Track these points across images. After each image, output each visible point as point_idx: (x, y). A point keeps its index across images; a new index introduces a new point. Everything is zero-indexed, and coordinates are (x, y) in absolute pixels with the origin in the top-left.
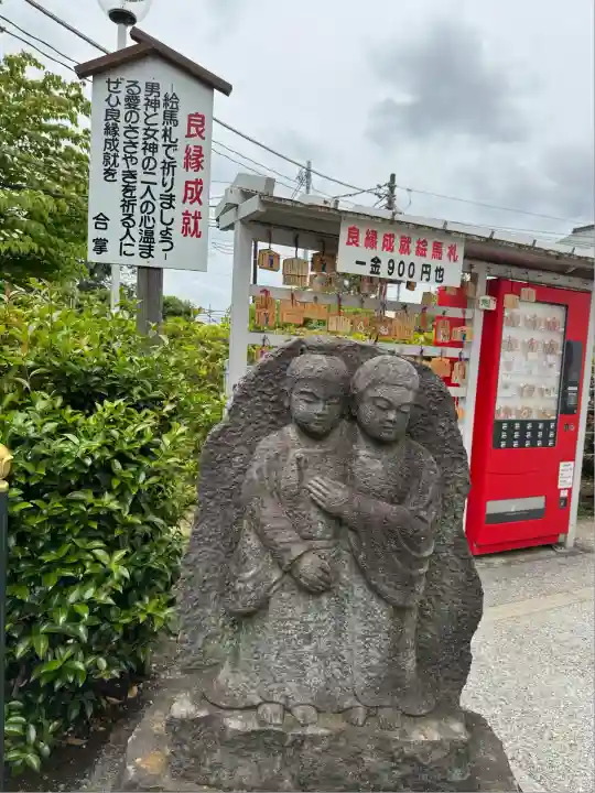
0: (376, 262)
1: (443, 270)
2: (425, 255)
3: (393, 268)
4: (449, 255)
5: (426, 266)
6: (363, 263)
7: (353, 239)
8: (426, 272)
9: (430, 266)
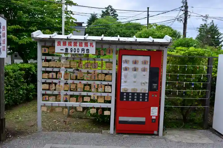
0: (67, 49)
1: (89, 50)
2: (82, 46)
3: (72, 50)
4: (90, 45)
5: (83, 49)
6: (63, 50)
7: (59, 44)
8: (83, 51)
9: (84, 49)
